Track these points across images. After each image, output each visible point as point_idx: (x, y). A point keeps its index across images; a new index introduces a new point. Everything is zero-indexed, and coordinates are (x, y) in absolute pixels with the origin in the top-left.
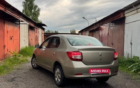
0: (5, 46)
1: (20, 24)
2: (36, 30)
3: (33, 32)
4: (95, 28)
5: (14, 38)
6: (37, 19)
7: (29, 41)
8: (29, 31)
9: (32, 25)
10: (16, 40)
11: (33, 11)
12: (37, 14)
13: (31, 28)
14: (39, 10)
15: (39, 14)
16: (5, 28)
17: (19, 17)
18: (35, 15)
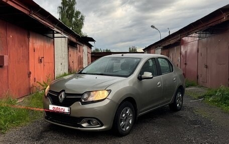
0: (30, 73)
1: (54, 37)
2: (80, 47)
3: (76, 51)
4: (172, 42)
5: (45, 60)
6: (80, 31)
7: (69, 65)
8: (68, 49)
9: (74, 40)
10: (49, 63)
11: (74, 19)
12: (79, 24)
13: (71, 44)
14: (82, 19)
15: (83, 24)
16: (30, 44)
17: (52, 26)
18: (77, 25)
